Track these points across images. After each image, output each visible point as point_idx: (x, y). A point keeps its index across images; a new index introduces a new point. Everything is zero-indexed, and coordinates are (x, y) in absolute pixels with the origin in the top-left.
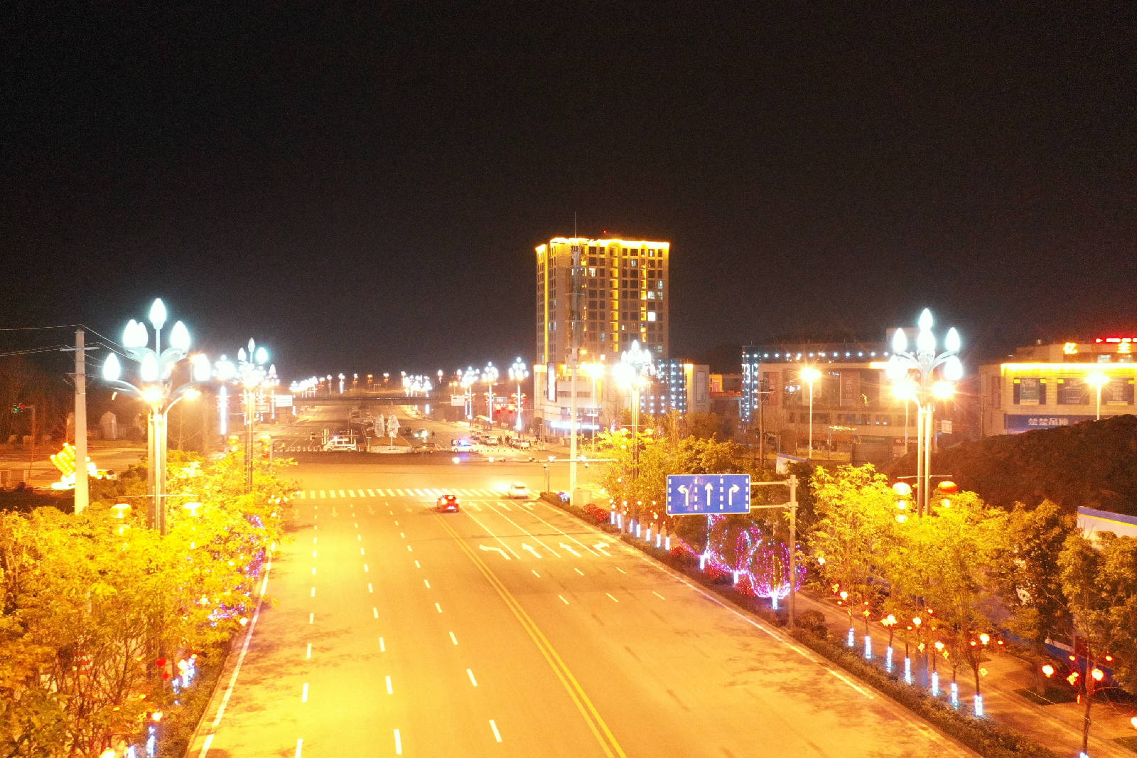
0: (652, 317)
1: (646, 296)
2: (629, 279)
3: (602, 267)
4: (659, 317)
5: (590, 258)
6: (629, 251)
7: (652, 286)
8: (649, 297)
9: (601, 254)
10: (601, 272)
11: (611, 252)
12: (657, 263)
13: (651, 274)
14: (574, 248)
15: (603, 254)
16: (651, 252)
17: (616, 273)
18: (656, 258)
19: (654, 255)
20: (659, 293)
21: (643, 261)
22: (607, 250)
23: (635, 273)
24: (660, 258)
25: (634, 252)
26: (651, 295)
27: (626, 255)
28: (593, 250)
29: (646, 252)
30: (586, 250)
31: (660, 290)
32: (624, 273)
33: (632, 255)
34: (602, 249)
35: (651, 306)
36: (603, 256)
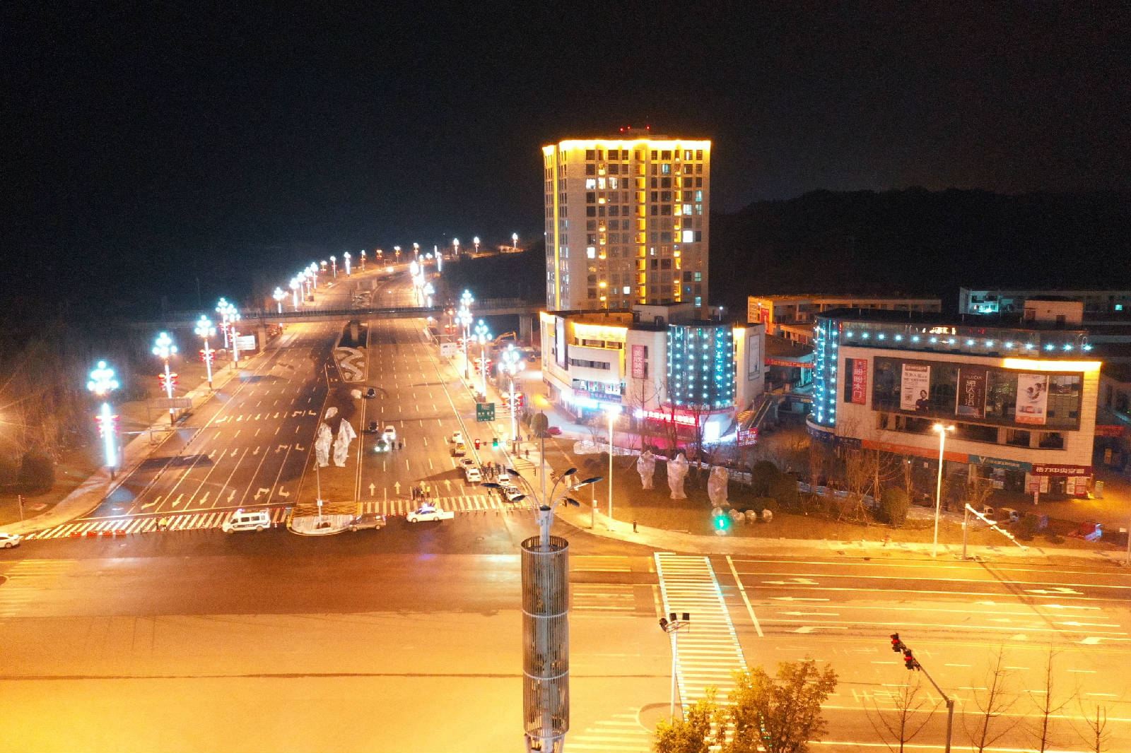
0: (688, 237)
1: (682, 210)
2: (659, 190)
3: (625, 176)
4: (698, 237)
5: (610, 165)
6: (660, 154)
7: (688, 198)
8: (684, 212)
9: (623, 159)
10: (625, 182)
11: (637, 155)
12: (694, 168)
13: (687, 182)
14: (590, 154)
15: (627, 159)
16: (688, 153)
17: (643, 183)
18: (694, 162)
19: (691, 158)
20: (697, 206)
21: (678, 166)
22: (631, 154)
23: (667, 182)
24: (700, 162)
25: (666, 155)
26: (687, 209)
27: (656, 159)
28: (613, 154)
29: (681, 154)
30: (605, 156)
31: (699, 203)
32: (653, 183)
33: (663, 158)
34: (625, 153)
35: (687, 222)
36: (626, 162)
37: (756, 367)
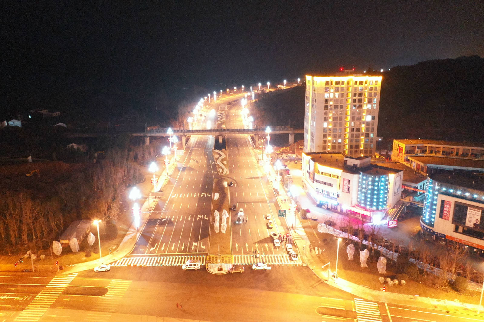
0: (369, 118)
1: (366, 106)
2: (357, 98)
3: (342, 92)
4: (373, 118)
5: (336, 88)
6: (358, 83)
7: (370, 101)
8: (368, 108)
9: (342, 85)
10: (342, 95)
11: (348, 83)
12: (373, 88)
13: (370, 95)
14: (327, 83)
15: (343, 85)
16: (371, 82)
17: (350, 95)
18: (374, 86)
19: (372, 84)
20: (374, 105)
21: (366, 87)
22: (346, 83)
23: (360, 95)
24: (376, 86)
25: (361, 83)
26: (369, 106)
27: (357, 85)
28: (338, 83)
29: (368, 83)
30: (334, 83)
31: (374, 104)
32: (355, 95)
33: (360, 84)
34: (343, 82)
35: (369, 112)
36: (343, 86)
37: (398, 189)
